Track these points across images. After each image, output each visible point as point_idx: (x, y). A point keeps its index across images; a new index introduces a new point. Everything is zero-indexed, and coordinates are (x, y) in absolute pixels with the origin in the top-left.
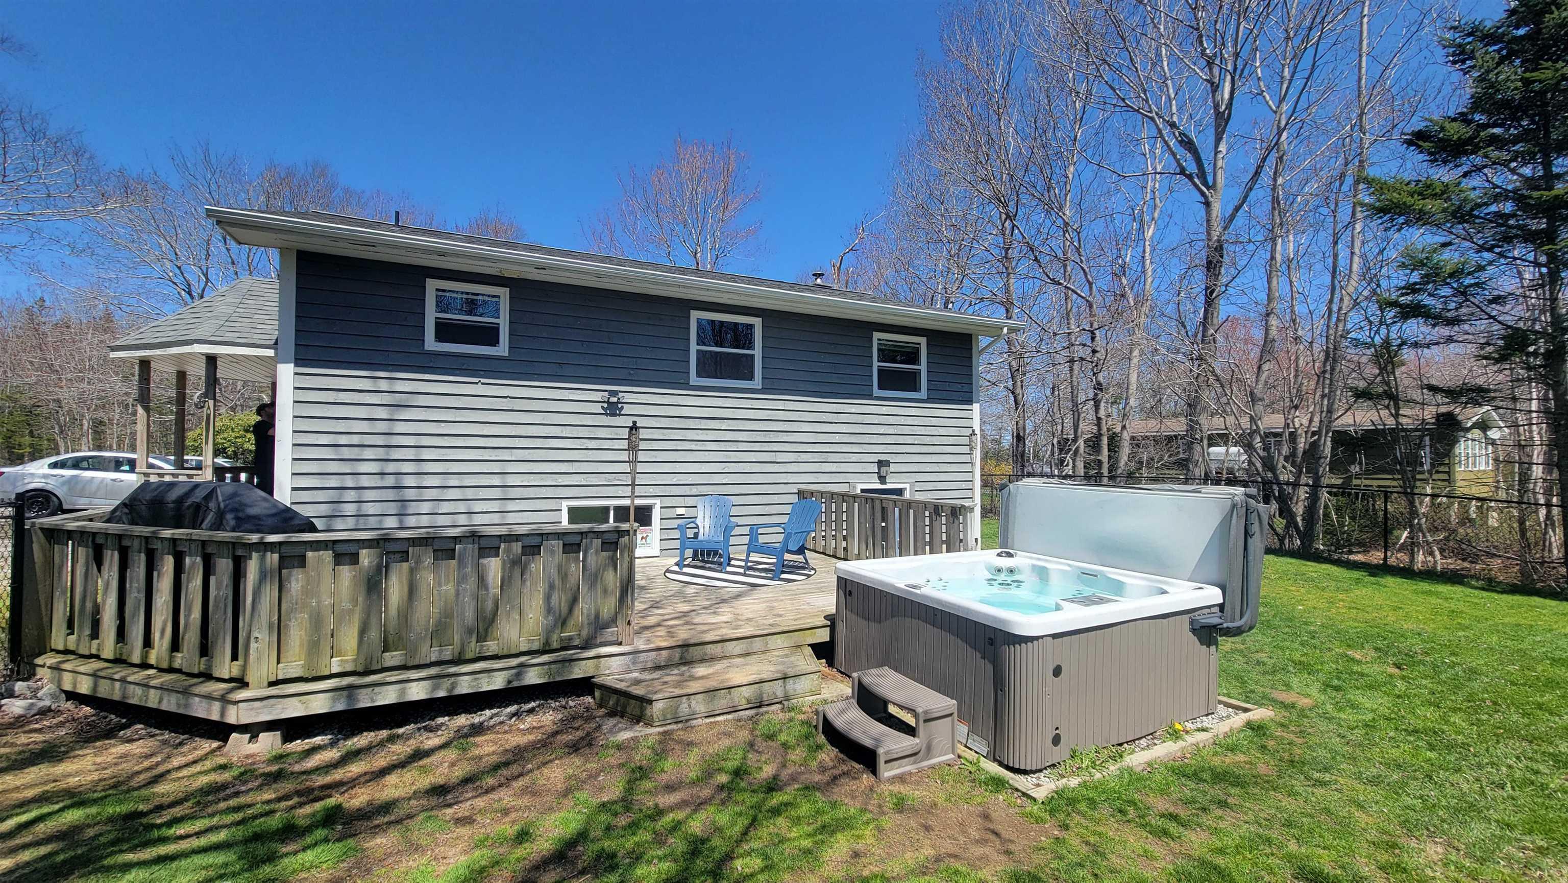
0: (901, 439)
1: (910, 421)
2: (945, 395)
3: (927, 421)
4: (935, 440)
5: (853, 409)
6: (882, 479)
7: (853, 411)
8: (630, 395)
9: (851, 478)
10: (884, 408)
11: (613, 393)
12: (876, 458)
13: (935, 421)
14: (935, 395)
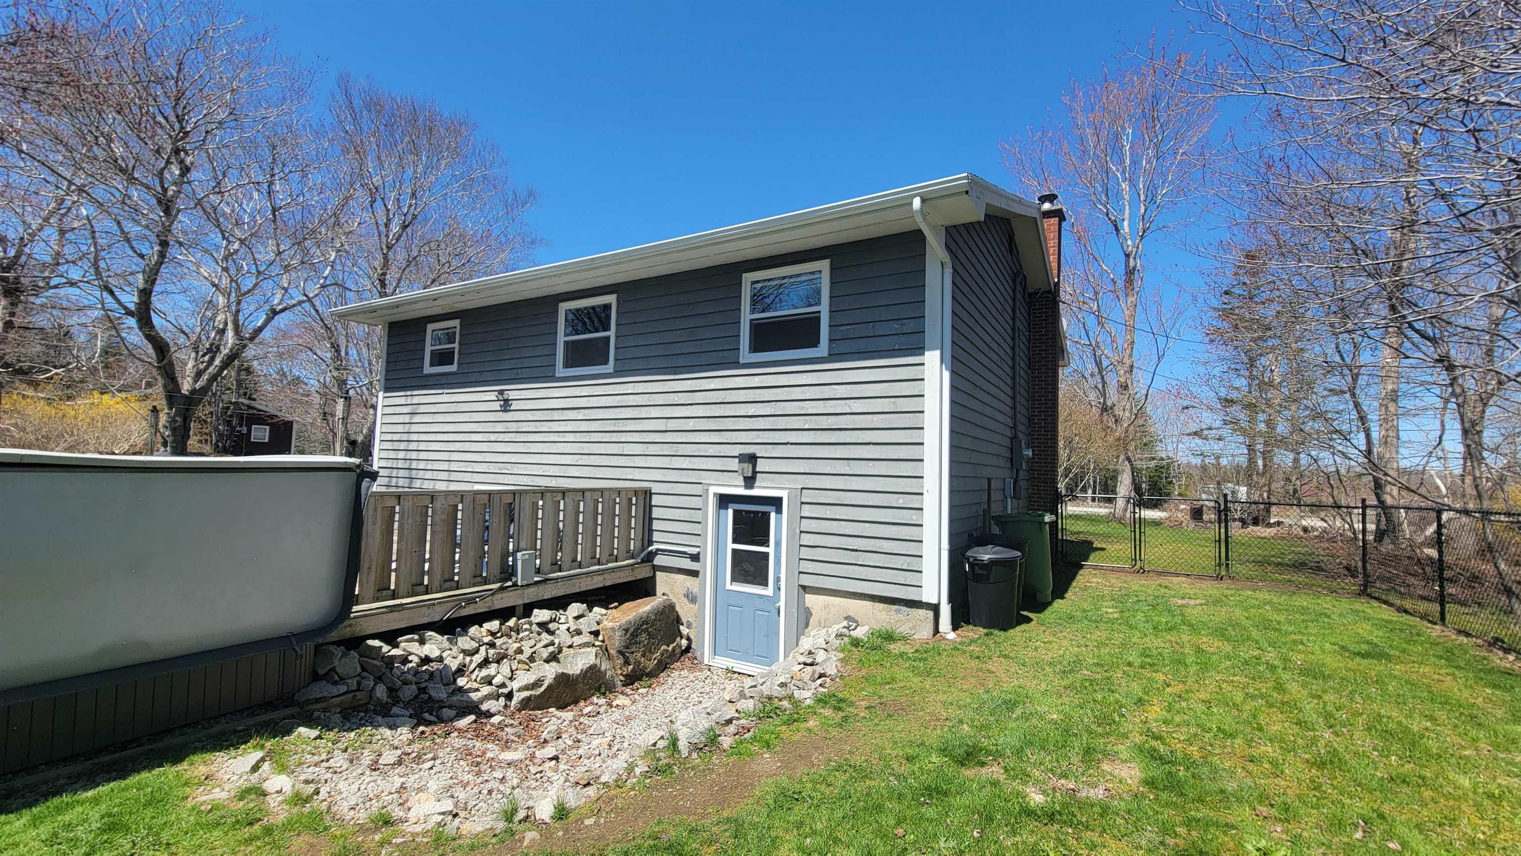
0: (781, 423)
1: (797, 393)
2: (862, 345)
3: (827, 392)
4: (842, 422)
5: (714, 383)
6: (750, 481)
7: (712, 387)
8: (514, 392)
9: (705, 478)
10: (757, 378)
11: (501, 392)
12: (737, 450)
13: (842, 391)
14: (844, 347)
